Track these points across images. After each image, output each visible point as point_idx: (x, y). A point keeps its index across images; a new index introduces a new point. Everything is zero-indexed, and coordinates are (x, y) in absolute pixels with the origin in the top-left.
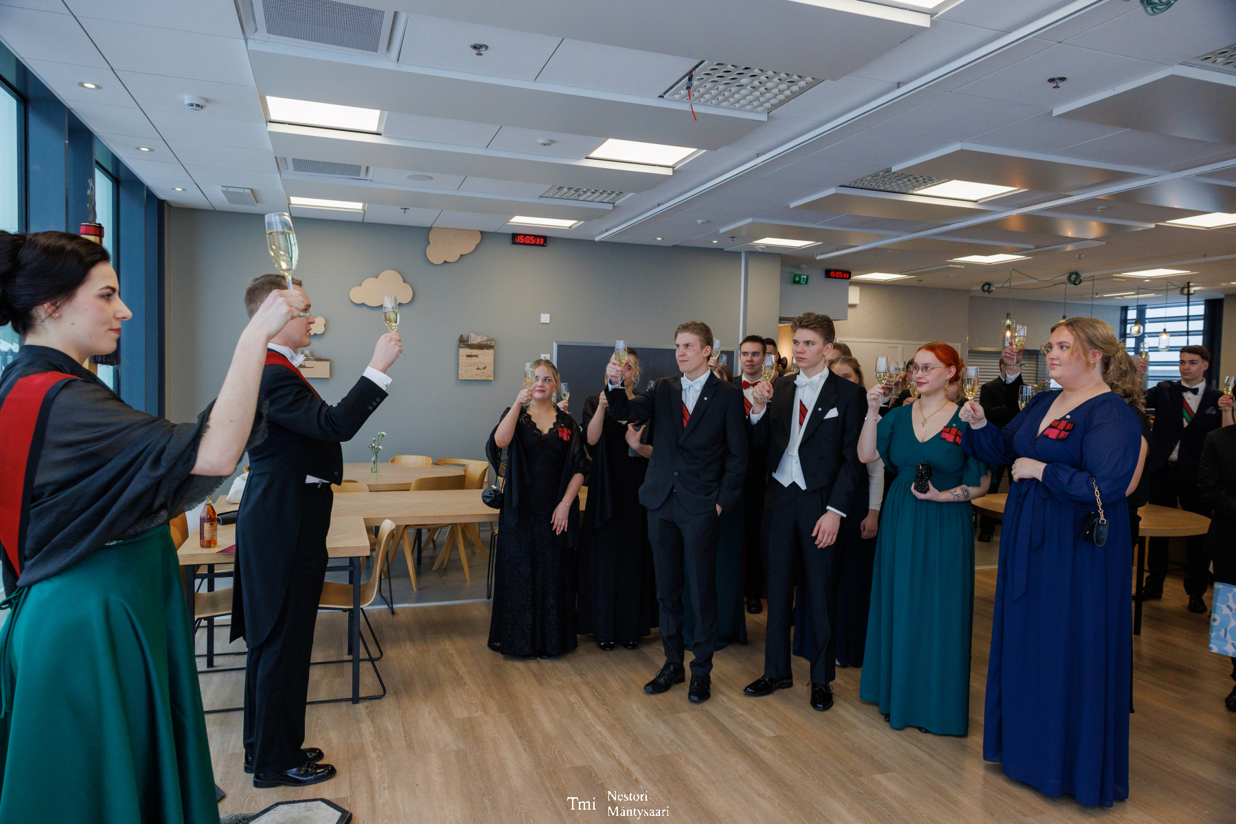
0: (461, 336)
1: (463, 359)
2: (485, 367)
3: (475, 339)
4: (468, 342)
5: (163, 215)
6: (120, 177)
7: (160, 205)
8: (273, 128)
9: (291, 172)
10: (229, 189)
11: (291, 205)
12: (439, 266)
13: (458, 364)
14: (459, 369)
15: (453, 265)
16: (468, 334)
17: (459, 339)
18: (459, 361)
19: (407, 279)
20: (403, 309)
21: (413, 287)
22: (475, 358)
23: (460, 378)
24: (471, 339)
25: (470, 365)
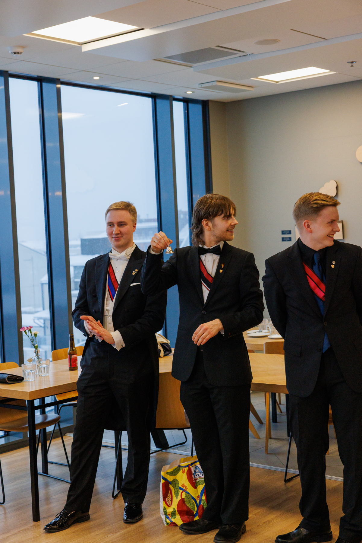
5: (207, 110)
6: (152, 93)
7: (205, 104)
8: (86, 48)
9: (194, 65)
10: (204, 85)
11: (278, 82)
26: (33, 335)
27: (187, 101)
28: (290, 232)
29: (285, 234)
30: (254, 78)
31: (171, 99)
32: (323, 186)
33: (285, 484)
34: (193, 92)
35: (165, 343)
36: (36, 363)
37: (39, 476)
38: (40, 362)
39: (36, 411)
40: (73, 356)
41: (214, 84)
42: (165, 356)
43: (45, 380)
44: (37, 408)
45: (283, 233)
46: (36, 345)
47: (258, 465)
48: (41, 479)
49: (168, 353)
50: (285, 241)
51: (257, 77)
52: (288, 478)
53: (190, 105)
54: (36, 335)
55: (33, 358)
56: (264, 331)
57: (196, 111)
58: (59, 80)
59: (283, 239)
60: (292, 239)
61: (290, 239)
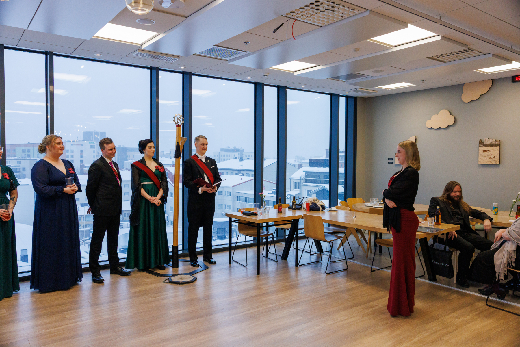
0: (481, 140)
1: (481, 153)
3: (488, 141)
4: (484, 143)
5: (356, 101)
6: (330, 93)
7: (355, 98)
8: (295, 74)
9: (347, 81)
10: (353, 90)
11: (389, 89)
12: (469, 104)
13: (478, 155)
14: (479, 158)
15: (476, 101)
16: (485, 139)
17: (479, 142)
18: (478, 154)
19: (452, 113)
20: (451, 128)
21: (455, 117)
22: (488, 152)
23: (479, 163)
24: (486, 141)
25: (485, 156)
27: (347, 97)
28: (392, 159)
30: (376, 87)
31: (338, 96)
33: (371, 273)
34: (349, 93)
35: (322, 205)
36: (264, 209)
38: (265, 208)
40: (280, 207)
41: (358, 89)
42: (322, 210)
43: (267, 216)
45: (389, 159)
46: (265, 201)
48: (263, 260)
49: (323, 209)
51: (377, 86)
52: (372, 270)
53: (349, 99)
54: (265, 197)
56: (372, 204)
58: (287, 87)
59: (389, 163)
60: (393, 163)
61: (392, 163)
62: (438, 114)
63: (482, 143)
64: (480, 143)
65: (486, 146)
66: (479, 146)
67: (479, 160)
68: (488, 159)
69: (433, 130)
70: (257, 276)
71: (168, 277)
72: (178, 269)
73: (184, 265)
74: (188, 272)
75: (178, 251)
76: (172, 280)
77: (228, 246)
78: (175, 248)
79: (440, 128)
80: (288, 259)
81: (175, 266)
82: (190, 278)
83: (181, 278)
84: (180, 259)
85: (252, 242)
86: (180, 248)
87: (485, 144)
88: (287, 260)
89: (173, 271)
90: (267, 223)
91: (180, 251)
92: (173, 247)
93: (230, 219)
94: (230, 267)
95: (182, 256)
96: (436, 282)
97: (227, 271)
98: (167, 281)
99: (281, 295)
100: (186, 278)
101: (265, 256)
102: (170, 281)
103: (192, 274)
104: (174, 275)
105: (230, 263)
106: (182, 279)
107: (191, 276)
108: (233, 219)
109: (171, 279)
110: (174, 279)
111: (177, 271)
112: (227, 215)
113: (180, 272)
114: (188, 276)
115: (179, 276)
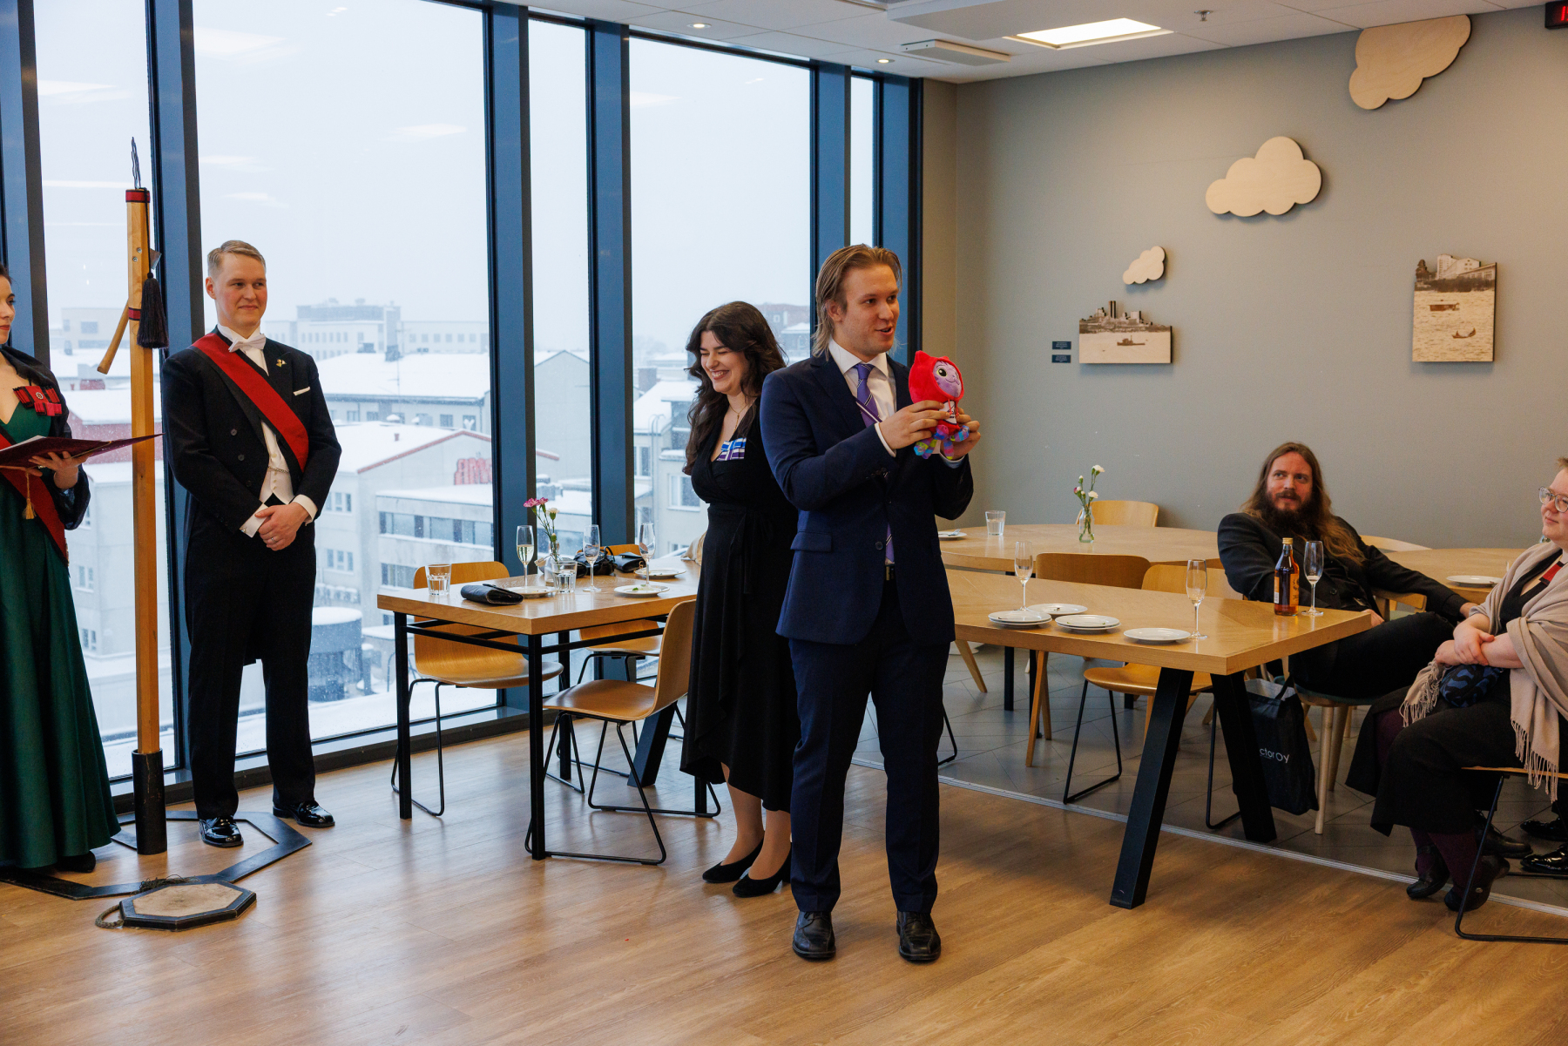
0: (1422, 263)
1: (1423, 315)
2: (1473, 333)
3: (1451, 269)
4: (1434, 275)
5: (919, 100)
6: (812, 61)
7: (915, 86)
9: (889, 7)
10: (911, 48)
11: (1059, 47)
12: (1375, 113)
13: (1412, 326)
14: (1414, 339)
15: (1406, 104)
16: (1439, 258)
17: (1418, 270)
18: (1412, 321)
19: (1312, 152)
20: (1305, 215)
21: (1321, 166)
22: (1450, 311)
23: (1416, 358)
24: (1445, 268)
25: (1439, 327)
26: (549, 517)
27: (879, 78)
28: (1068, 345)
29: (1059, 348)
30: (1010, 36)
31: (848, 72)
32: (1138, 257)
34: (891, 61)
37: (547, 783)
39: (546, 658)
41: (932, 45)
43: (566, 600)
44: (550, 650)
45: (1055, 345)
46: (553, 534)
47: (967, 783)
48: (552, 789)
50: (1058, 362)
51: (1013, 33)
53: (886, 87)
54: (553, 516)
55: (547, 559)
57: (898, 99)
58: (628, 27)
59: (1055, 359)
60: (1072, 359)
61: (1068, 359)
62: (1253, 155)
63: (1426, 277)
64: (1419, 276)
65: (1443, 286)
66: (1417, 289)
67: (1416, 345)
68: (1450, 339)
69: (1235, 224)
70: (534, 868)
71: (115, 902)
72: (166, 858)
73: (188, 838)
74: (215, 872)
75: (160, 772)
76: (139, 912)
77: (393, 735)
78: (146, 764)
79: (1263, 214)
80: (657, 784)
81: (151, 843)
82: (219, 898)
83: (181, 902)
84: (171, 812)
85: (493, 716)
86: (169, 760)
87: (1437, 278)
88: (654, 788)
89: (143, 867)
90: (564, 636)
91: (169, 771)
92: (138, 759)
93: (400, 619)
94: (407, 831)
95: (177, 795)
96: (1274, 846)
97: (394, 854)
98: (115, 917)
99: (652, 944)
100: (205, 899)
101: (558, 775)
102: (128, 914)
103: (226, 878)
104: (146, 888)
105: (406, 813)
106: (185, 906)
107: (227, 889)
108: (410, 619)
109: (132, 907)
110: (149, 906)
111: (164, 865)
112: (384, 602)
113: (174, 870)
114: (214, 887)
115: (171, 890)
